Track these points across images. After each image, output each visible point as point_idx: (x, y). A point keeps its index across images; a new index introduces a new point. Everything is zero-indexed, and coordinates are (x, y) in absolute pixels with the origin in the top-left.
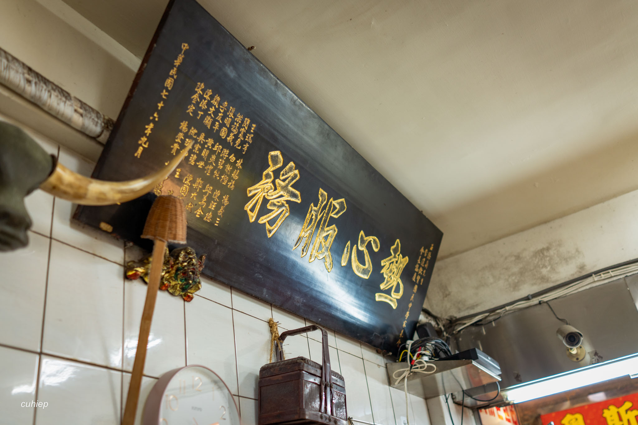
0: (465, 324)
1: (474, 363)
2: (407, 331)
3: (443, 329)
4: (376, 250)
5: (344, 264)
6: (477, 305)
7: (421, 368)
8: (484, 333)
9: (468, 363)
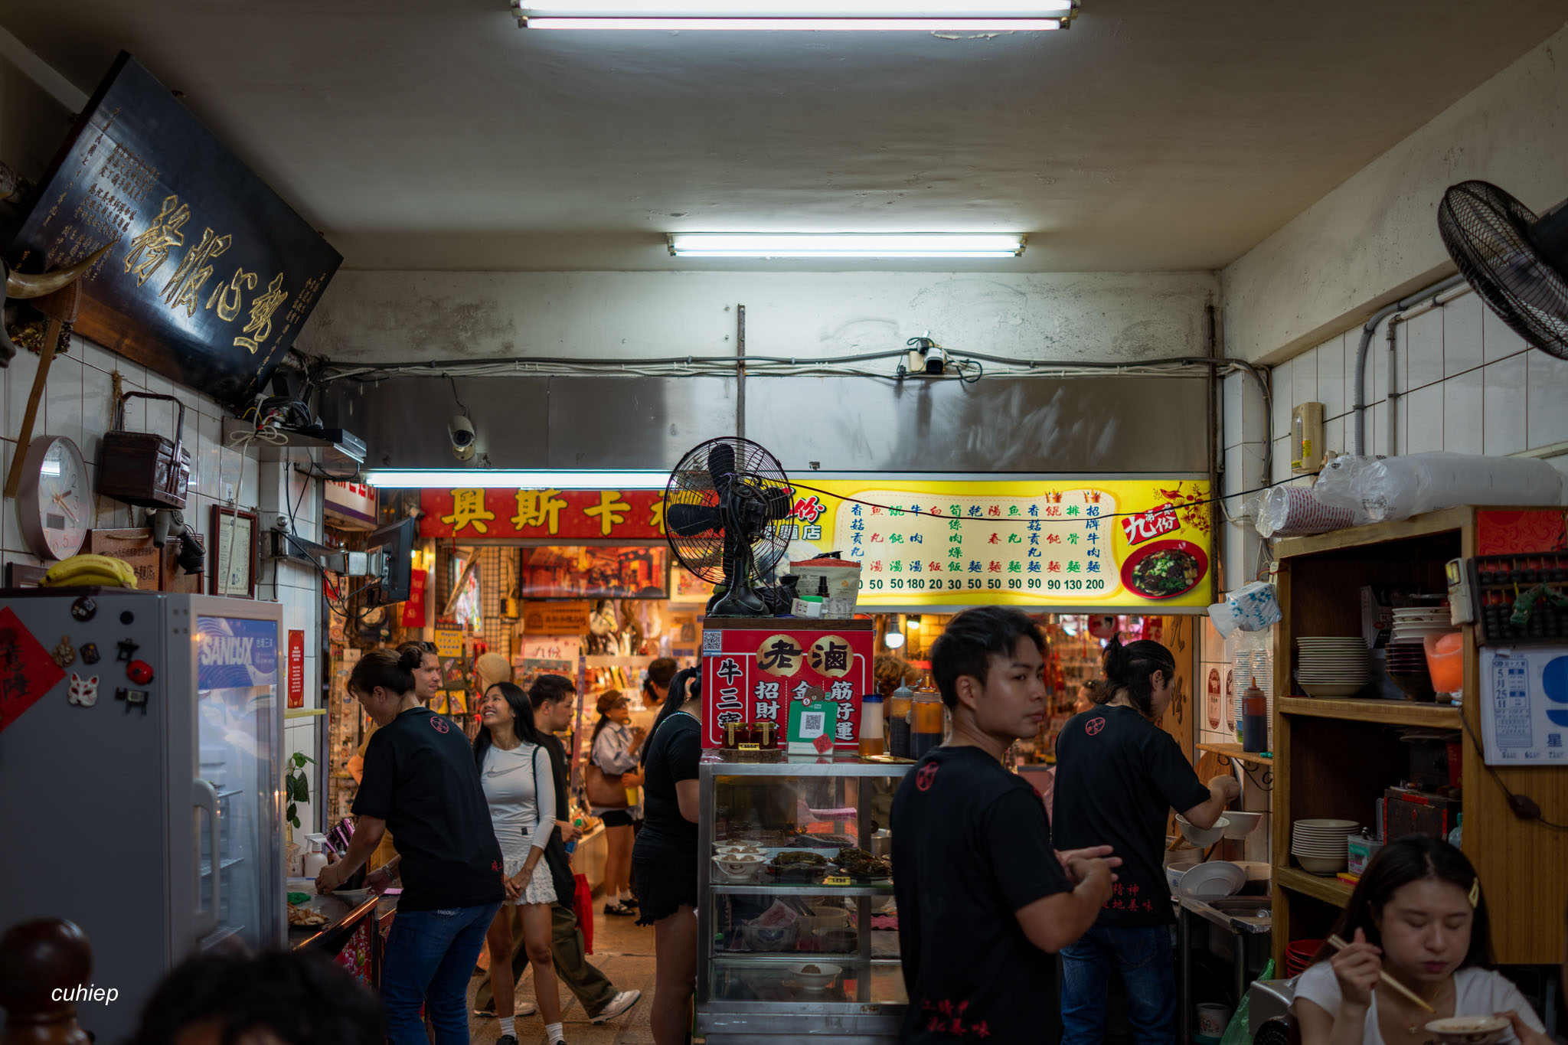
0: (339, 373)
1: (336, 446)
2: (260, 379)
3: (307, 372)
4: (250, 287)
5: (208, 306)
6: (362, 352)
7: (268, 436)
8: (362, 392)
9: (328, 446)
